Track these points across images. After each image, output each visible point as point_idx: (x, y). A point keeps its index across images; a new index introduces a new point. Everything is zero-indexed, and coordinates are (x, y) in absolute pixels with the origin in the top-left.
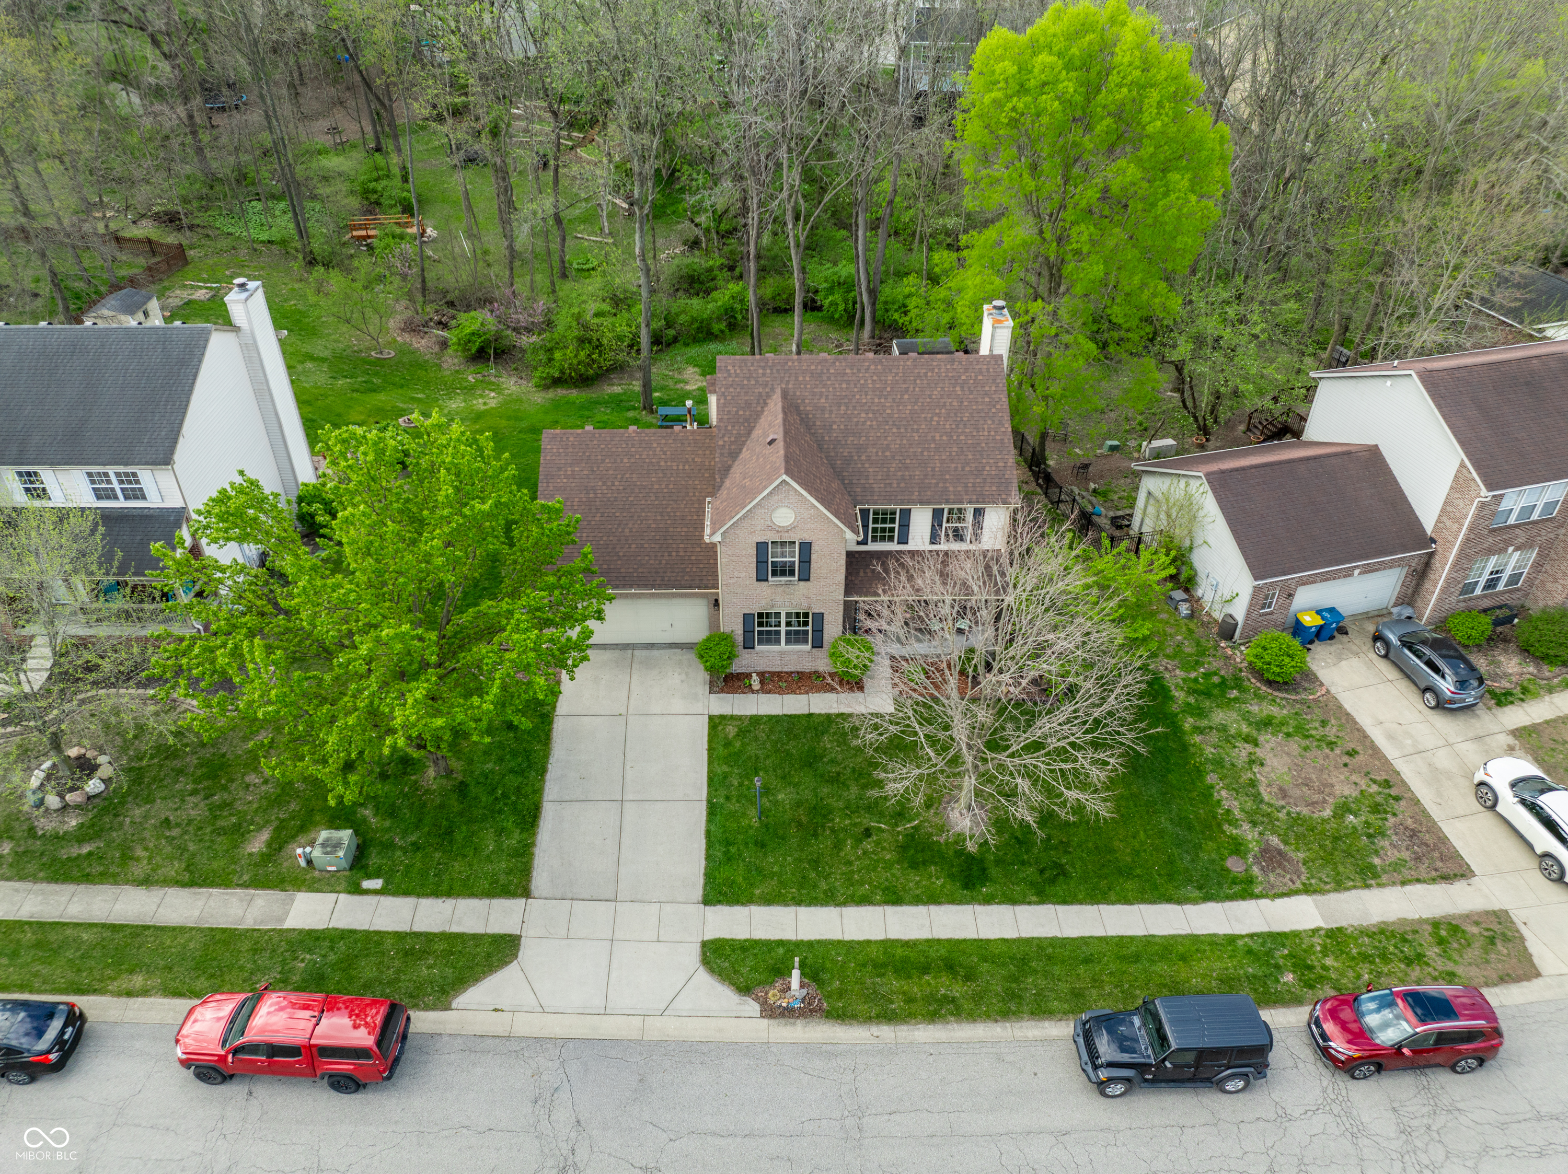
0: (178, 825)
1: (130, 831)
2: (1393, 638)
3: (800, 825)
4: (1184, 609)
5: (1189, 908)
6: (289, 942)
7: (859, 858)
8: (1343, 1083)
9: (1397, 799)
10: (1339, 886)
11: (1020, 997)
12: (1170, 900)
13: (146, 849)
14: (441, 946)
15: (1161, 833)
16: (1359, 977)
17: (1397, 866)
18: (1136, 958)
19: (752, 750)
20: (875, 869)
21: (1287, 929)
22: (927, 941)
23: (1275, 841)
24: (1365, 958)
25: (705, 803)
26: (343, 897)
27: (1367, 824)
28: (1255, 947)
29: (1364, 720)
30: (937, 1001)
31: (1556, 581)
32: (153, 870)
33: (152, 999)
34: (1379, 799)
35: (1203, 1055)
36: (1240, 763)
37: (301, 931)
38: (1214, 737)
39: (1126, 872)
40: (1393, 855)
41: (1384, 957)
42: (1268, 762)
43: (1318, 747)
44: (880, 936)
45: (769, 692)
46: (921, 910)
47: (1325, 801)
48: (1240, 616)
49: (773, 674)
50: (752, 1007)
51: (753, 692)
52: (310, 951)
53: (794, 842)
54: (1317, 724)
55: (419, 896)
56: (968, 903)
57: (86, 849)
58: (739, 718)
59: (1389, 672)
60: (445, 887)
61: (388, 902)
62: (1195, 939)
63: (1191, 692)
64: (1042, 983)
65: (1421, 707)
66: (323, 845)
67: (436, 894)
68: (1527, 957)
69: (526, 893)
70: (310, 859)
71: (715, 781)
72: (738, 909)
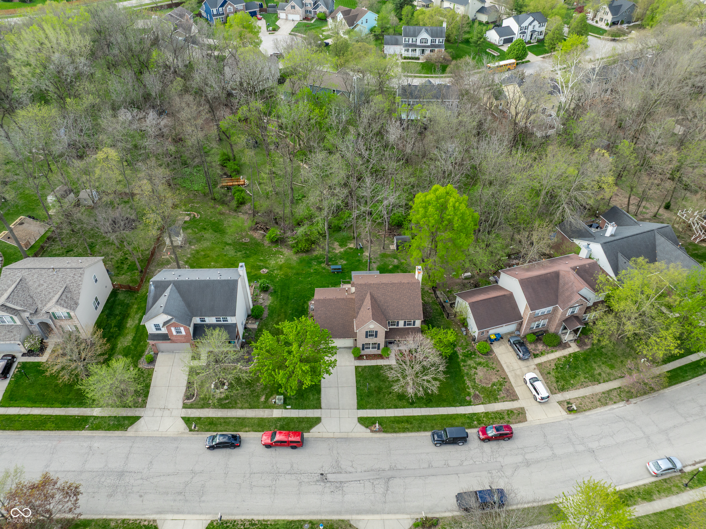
0: (245, 395)
1: (235, 397)
2: (512, 342)
3: (376, 391)
4: (465, 333)
5: (457, 408)
6: (275, 420)
7: (389, 399)
8: (482, 443)
9: (506, 382)
10: (490, 403)
11: (421, 427)
12: (453, 406)
13: (240, 401)
14: (306, 420)
15: (453, 391)
16: (488, 423)
17: (503, 398)
18: (445, 419)
19: (365, 374)
20: (392, 401)
21: (477, 412)
22: (403, 416)
23: (477, 392)
24: (492, 418)
25: (356, 387)
26: (283, 410)
27: (498, 388)
28: (469, 416)
29: (502, 362)
30: (405, 428)
31: (553, 326)
32: (243, 405)
33: (250, 433)
34: (502, 382)
35: (454, 438)
36: (472, 374)
37: (277, 418)
38: (467, 368)
39: (444, 400)
40: (502, 395)
41: (496, 418)
42: (478, 374)
43: (491, 369)
44: (393, 416)
45: (368, 360)
46: (402, 409)
47: (490, 383)
48: (476, 336)
49: (369, 355)
50: (369, 430)
51: (364, 360)
52: (280, 422)
53: (375, 395)
54: (491, 364)
55: (299, 409)
56: (411, 408)
57: (227, 401)
58: (362, 366)
59: (511, 349)
60: (304, 407)
61: (293, 411)
62: (457, 415)
63: (464, 356)
64: (425, 424)
65: (516, 359)
66: (278, 399)
67: (302, 409)
68: (525, 417)
69: (321, 408)
70: (275, 402)
71: (357, 382)
72: (364, 410)
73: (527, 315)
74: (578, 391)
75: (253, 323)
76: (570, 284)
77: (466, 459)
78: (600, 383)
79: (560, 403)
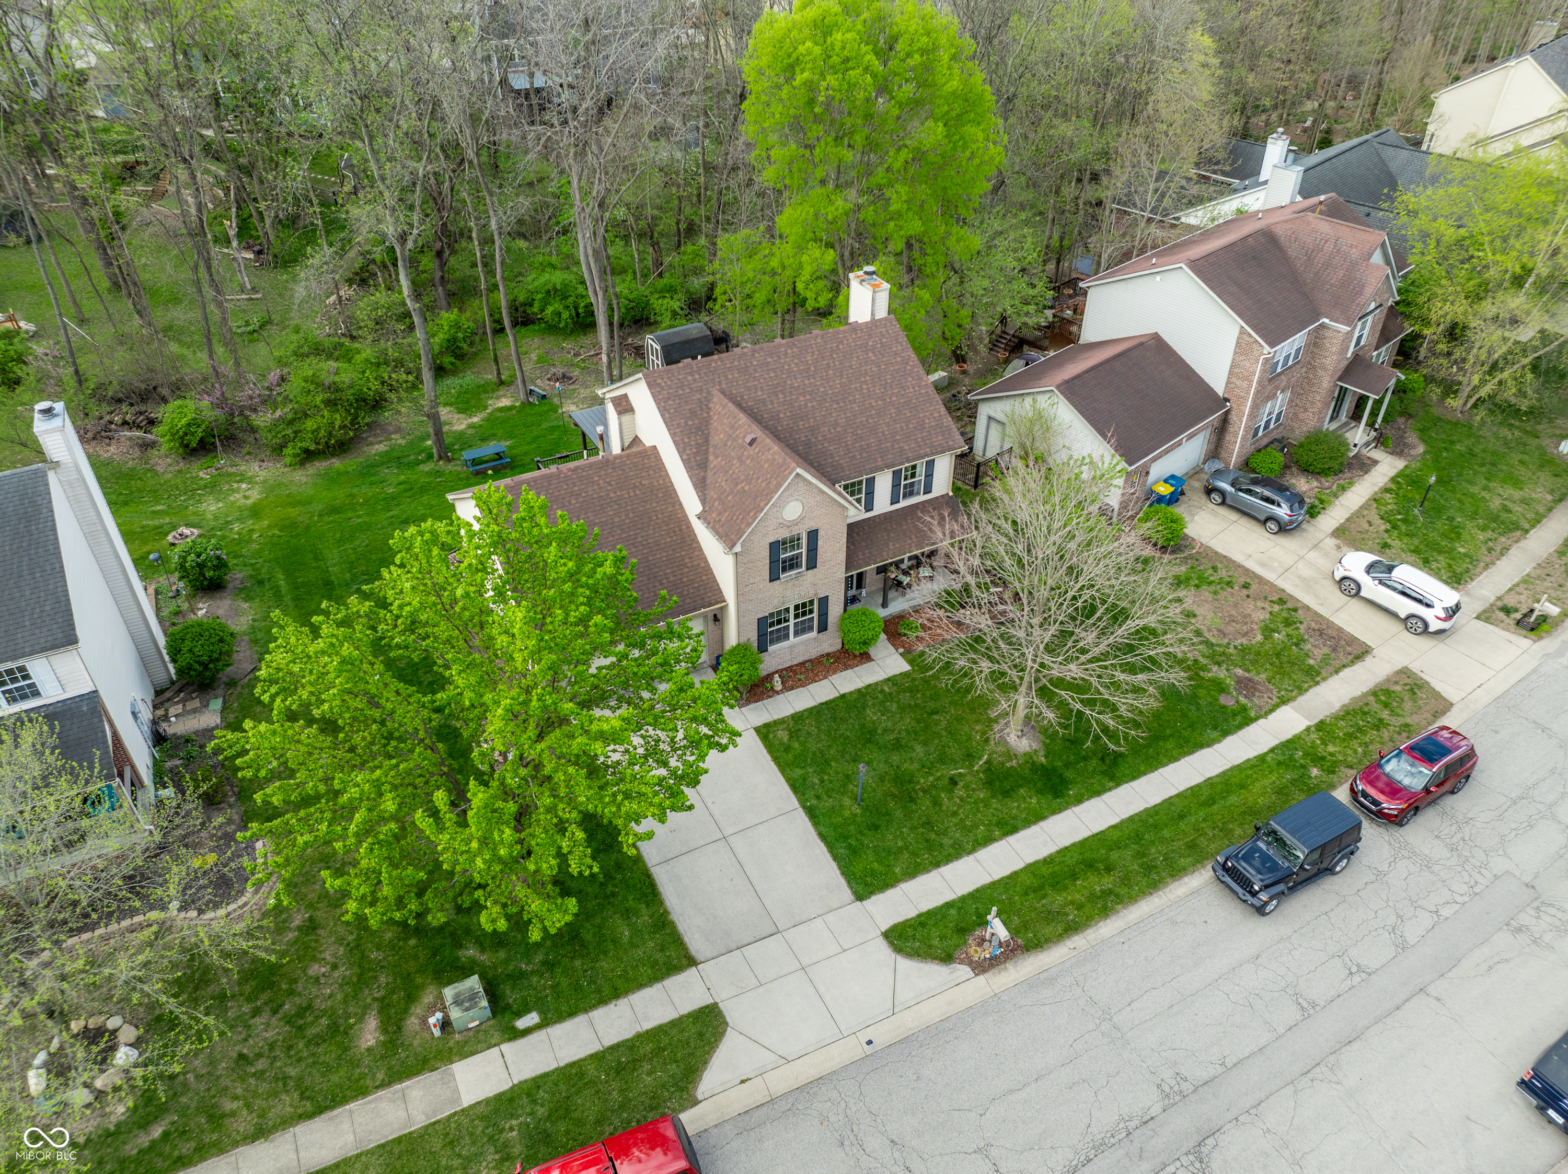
0: (259, 1055)
1: (202, 1087)
2: (1223, 486)
3: (894, 796)
5: (1218, 747)
6: (483, 1118)
7: (960, 807)
8: (1396, 833)
10: (1300, 690)
11: (1155, 867)
12: (1201, 746)
13: (236, 1098)
14: (649, 1047)
16: (1356, 752)
17: (1326, 660)
18: (1211, 801)
19: (813, 746)
20: (978, 809)
21: (1289, 736)
22: (1059, 852)
24: (1350, 736)
25: (801, 810)
26: (505, 1047)
27: (1289, 636)
28: (1281, 758)
29: (1238, 557)
30: (1099, 898)
31: (1306, 410)
32: (262, 1116)
34: (1285, 614)
35: (1322, 848)
37: (487, 1101)
39: (1160, 737)
40: (1318, 653)
41: (1360, 730)
42: (1197, 612)
43: (1222, 588)
44: (1021, 865)
45: (792, 688)
46: (1034, 829)
47: (1252, 629)
49: (789, 669)
50: (963, 971)
51: (778, 693)
52: (512, 1116)
53: (899, 814)
54: (1211, 571)
55: (586, 1011)
56: (1066, 809)
57: (157, 1132)
58: (782, 721)
59: (1229, 515)
60: (606, 991)
61: (558, 1031)
64: (1164, 849)
65: (1267, 535)
66: (457, 1002)
67: (603, 1001)
68: (1437, 695)
69: (692, 962)
70: (446, 1025)
71: (797, 787)
72: (890, 893)
73: (1248, 378)
74: (1492, 570)
75: (195, 711)
77: (1398, 916)
78: (1527, 531)
79: (1485, 616)
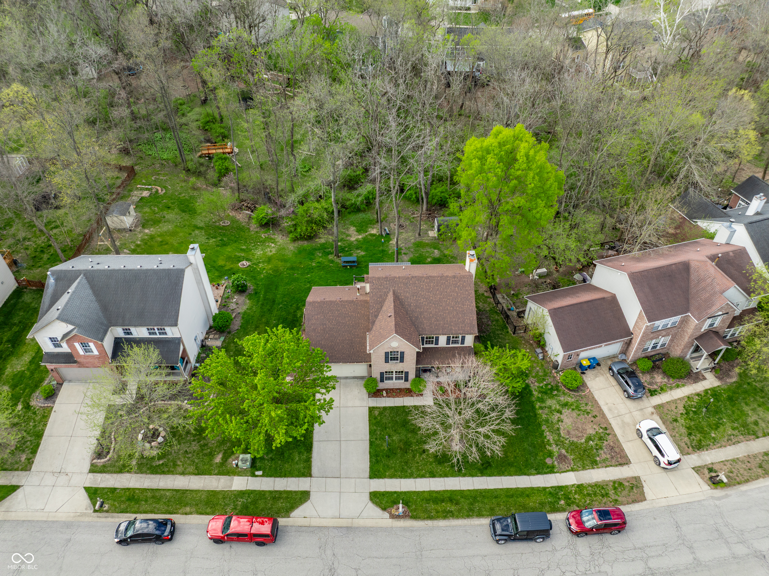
0: (190, 453)
1: (175, 455)
2: (615, 370)
3: (401, 449)
4: (541, 356)
5: (532, 477)
6: (234, 495)
7: (421, 461)
8: (575, 538)
9: (608, 435)
10: (584, 468)
11: (473, 510)
12: (525, 474)
13: (181, 462)
14: (284, 495)
15: (524, 450)
16: (586, 502)
17: (605, 460)
18: (512, 496)
19: (384, 421)
20: (426, 465)
21: (564, 485)
22: (444, 491)
23: (563, 451)
24: (589, 495)
25: (368, 441)
26: (250, 478)
27: (597, 444)
28: (552, 491)
29: (601, 403)
30: (446, 512)
31: (678, 346)
32: (185, 469)
33: (193, 516)
34: (602, 435)
35: (528, 532)
36: (554, 421)
37: (238, 491)
38: (546, 411)
39: (511, 465)
40: (604, 456)
41: (595, 494)
42: (564, 421)
43: (583, 414)
44: (428, 490)
45: (389, 397)
46: (442, 479)
47: (583, 436)
48: (560, 362)
49: (390, 389)
50: (387, 515)
51: (384, 397)
52: (242, 498)
53: (399, 455)
54: (584, 405)
55: (275, 477)
56: (457, 477)
57: (161, 462)
58: (379, 408)
59: (614, 382)
60: (283, 474)
61: (265, 479)
62: (532, 488)
63: (540, 392)
64: (481, 505)
65: (623, 397)
66: (242, 460)
67: (280, 476)
68: (643, 493)
69: (310, 476)
70: (237, 465)
71: (372, 433)
72: (381, 480)
73: (640, 329)
74: (723, 449)
75: (216, 339)
76: (709, 281)
77: (548, 567)
78: (758, 437)
79: (697, 469)
